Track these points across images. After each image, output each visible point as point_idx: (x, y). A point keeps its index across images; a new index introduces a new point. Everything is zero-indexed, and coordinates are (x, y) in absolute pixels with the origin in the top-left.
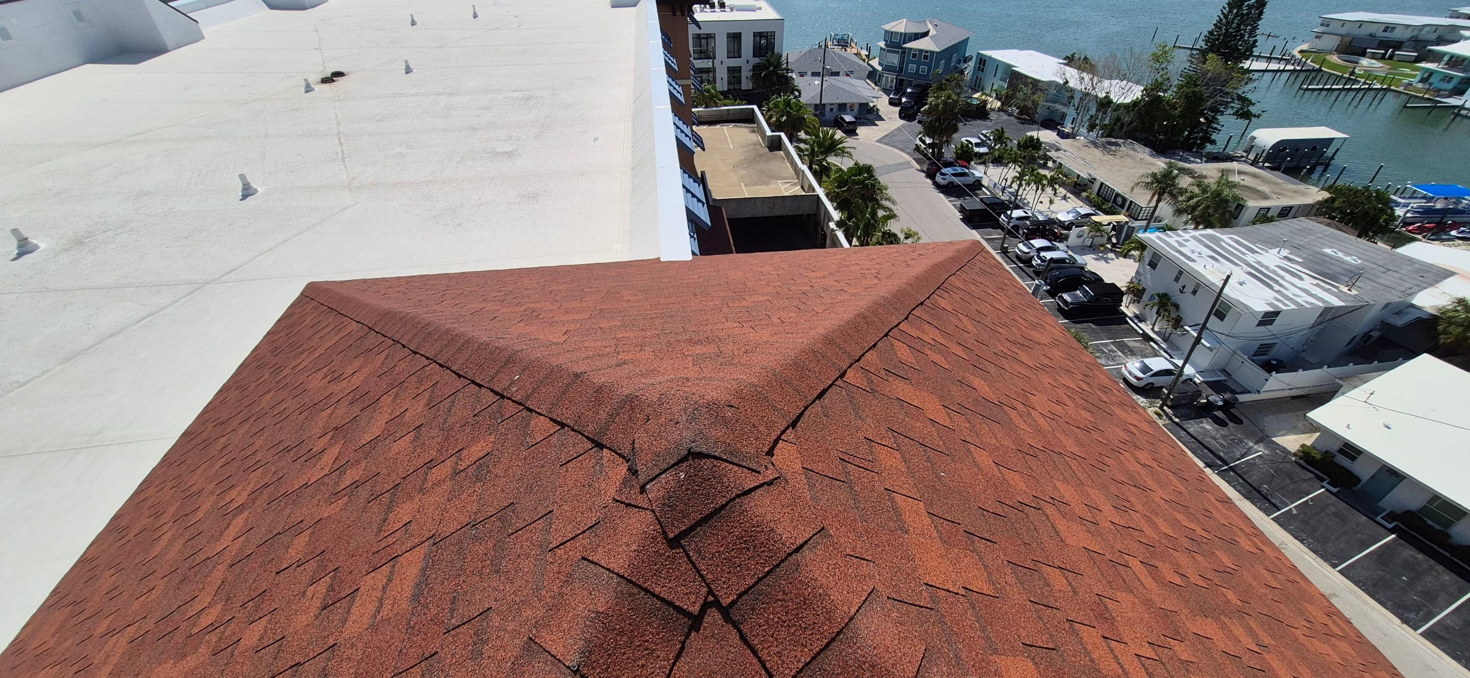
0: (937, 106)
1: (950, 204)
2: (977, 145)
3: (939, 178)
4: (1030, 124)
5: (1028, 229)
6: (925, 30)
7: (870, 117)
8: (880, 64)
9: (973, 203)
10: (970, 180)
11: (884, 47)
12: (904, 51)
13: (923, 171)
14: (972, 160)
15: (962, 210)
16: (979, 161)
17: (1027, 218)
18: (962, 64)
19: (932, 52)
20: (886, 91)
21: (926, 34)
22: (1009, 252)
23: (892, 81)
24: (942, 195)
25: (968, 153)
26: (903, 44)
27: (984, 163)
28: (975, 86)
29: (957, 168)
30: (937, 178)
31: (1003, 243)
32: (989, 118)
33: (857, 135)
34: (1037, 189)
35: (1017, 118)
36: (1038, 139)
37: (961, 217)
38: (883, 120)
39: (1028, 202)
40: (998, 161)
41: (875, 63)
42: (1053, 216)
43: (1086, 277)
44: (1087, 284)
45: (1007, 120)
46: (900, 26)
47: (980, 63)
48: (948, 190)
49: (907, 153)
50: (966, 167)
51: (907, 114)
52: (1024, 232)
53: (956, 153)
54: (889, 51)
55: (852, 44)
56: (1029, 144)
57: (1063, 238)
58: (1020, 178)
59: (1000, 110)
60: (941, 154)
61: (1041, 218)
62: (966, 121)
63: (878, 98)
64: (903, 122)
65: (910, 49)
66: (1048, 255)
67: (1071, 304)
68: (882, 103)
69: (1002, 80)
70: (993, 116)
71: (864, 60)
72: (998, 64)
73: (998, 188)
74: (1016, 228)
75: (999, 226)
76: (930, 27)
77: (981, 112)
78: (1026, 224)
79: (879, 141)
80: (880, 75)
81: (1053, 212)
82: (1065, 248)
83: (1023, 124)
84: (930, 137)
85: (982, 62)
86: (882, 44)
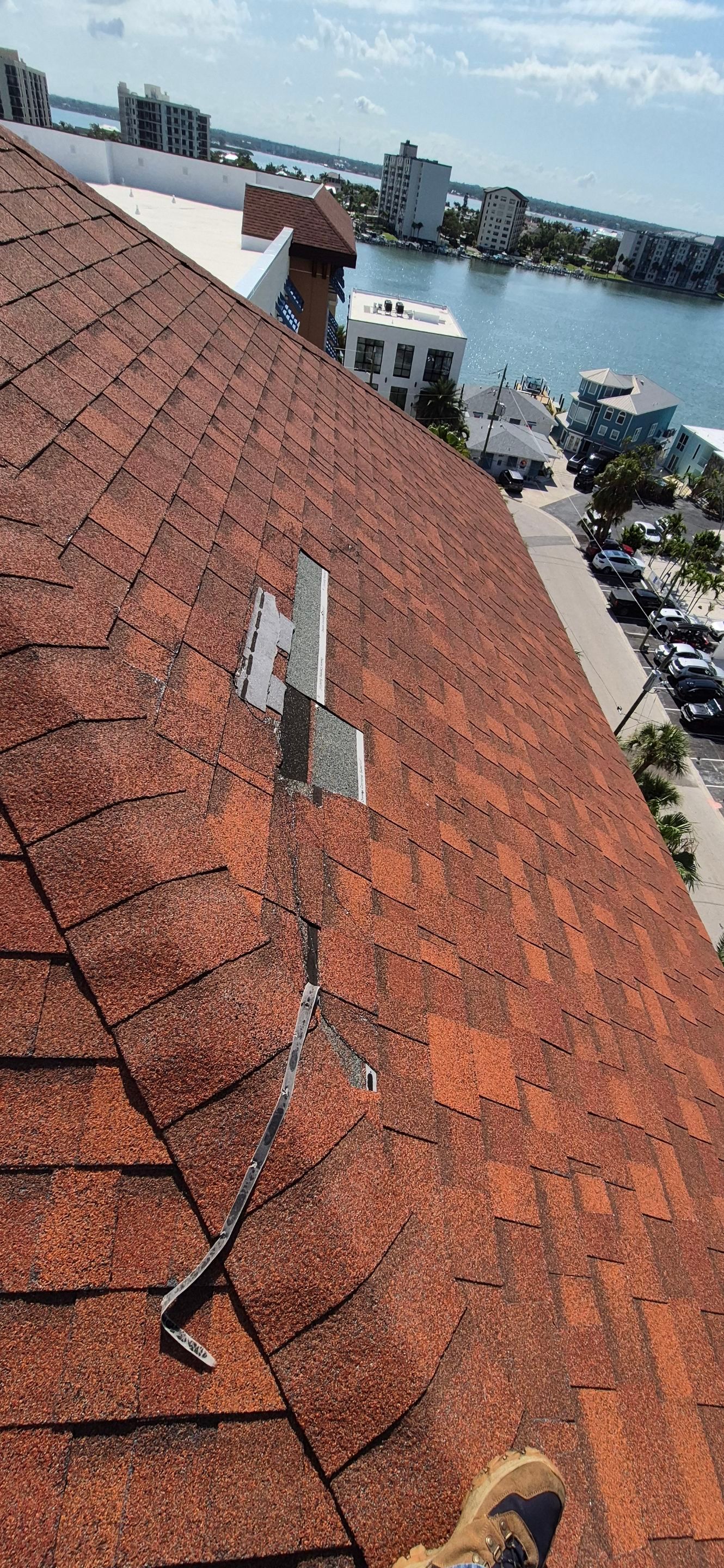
0: (615, 474)
1: (600, 591)
2: (650, 532)
3: (596, 560)
4: (716, 521)
5: (676, 631)
6: (627, 387)
7: (542, 479)
8: (568, 420)
9: (626, 594)
10: (629, 569)
11: (577, 398)
12: (599, 408)
13: (582, 551)
14: (639, 548)
15: (611, 599)
16: (646, 550)
17: (678, 619)
18: (661, 437)
19: (629, 415)
20: (568, 453)
21: (627, 392)
22: (648, 653)
23: (577, 444)
24: (595, 580)
25: (637, 538)
26: (599, 398)
27: (651, 554)
28: (669, 467)
29: (619, 552)
30: (595, 559)
31: (644, 642)
32: (673, 506)
33: (521, 497)
34: (698, 589)
35: (704, 511)
36: (718, 537)
37: (609, 607)
38: (554, 485)
39: (687, 605)
40: (667, 553)
41: (563, 418)
42: (708, 624)
43: (720, 692)
44: (718, 698)
45: (693, 511)
46: (601, 377)
47: (681, 440)
48: (603, 575)
49: (571, 528)
50: (629, 553)
51: (582, 484)
52: (670, 634)
53: (624, 536)
54: (581, 405)
55: (545, 392)
56: (706, 540)
57: (709, 649)
58: (683, 574)
59: (689, 499)
60: (606, 534)
61: (693, 622)
62: (646, 504)
63: (554, 458)
64: (576, 492)
65: (605, 407)
66: (685, 662)
67: (695, 716)
68: (558, 465)
69: (701, 464)
70: (678, 504)
71: (552, 413)
72: (700, 443)
73: (659, 583)
74: (663, 629)
75: (647, 624)
76: (635, 384)
77: (666, 497)
78: (675, 626)
79: (543, 508)
80: (565, 433)
81: (709, 620)
82: (709, 660)
83: (709, 519)
84: (598, 512)
85: (685, 437)
86: (576, 395)
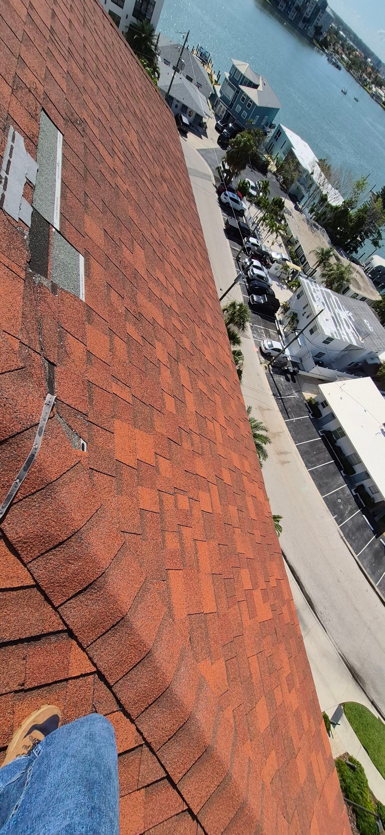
0: (240, 142)
1: (222, 217)
2: (252, 188)
3: (223, 196)
4: (285, 192)
5: (255, 253)
6: (257, 83)
7: (200, 129)
8: (221, 92)
9: (234, 223)
10: (238, 208)
11: (228, 78)
12: (239, 92)
13: (216, 187)
14: (245, 196)
15: (227, 223)
16: (248, 199)
17: (257, 246)
18: (268, 127)
19: (254, 104)
20: (217, 117)
21: (256, 86)
22: (239, 261)
23: (223, 112)
24: (220, 208)
25: (246, 189)
26: (241, 84)
27: (250, 201)
28: (269, 149)
29: (235, 195)
30: (222, 195)
31: (239, 255)
32: (266, 175)
33: (186, 137)
34: (269, 230)
35: (280, 184)
36: (284, 203)
37: (225, 228)
38: (206, 136)
39: (262, 238)
40: (258, 204)
41: (218, 88)
42: (270, 252)
43: (268, 291)
44: (267, 294)
45: (275, 182)
46: (243, 68)
47: (277, 134)
48: (225, 207)
49: (212, 170)
50: (240, 198)
51: (222, 142)
52: (252, 253)
53: (239, 186)
54: (229, 84)
55: (210, 64)
56: (278, 202)
57: (268, 267)
58: (264, 219)
59: (274, 174)
60: (230, 181)
61: (263, 249)
62: (253, 169)
63: (209, 117)
64: (218, 146)
65: (243, 92)
66: (256, 271)
67: (255, 302)
68: (211, 123)
69: (284, 153)
70: (269, 175)
71: (212, 82)
72: (286, 141)
73: (251, 221)
74: (249, 249)
75: (241, 244)
76: (261, 83)
77: (263, 168)
78: (255, 249)
79: (198, 150)
80: (217, 101)
81: (271, 250)
82: (267, 273)
83: (282, 190)
84: (228, 164)
85: (279, 133)
86: (227, 75)
